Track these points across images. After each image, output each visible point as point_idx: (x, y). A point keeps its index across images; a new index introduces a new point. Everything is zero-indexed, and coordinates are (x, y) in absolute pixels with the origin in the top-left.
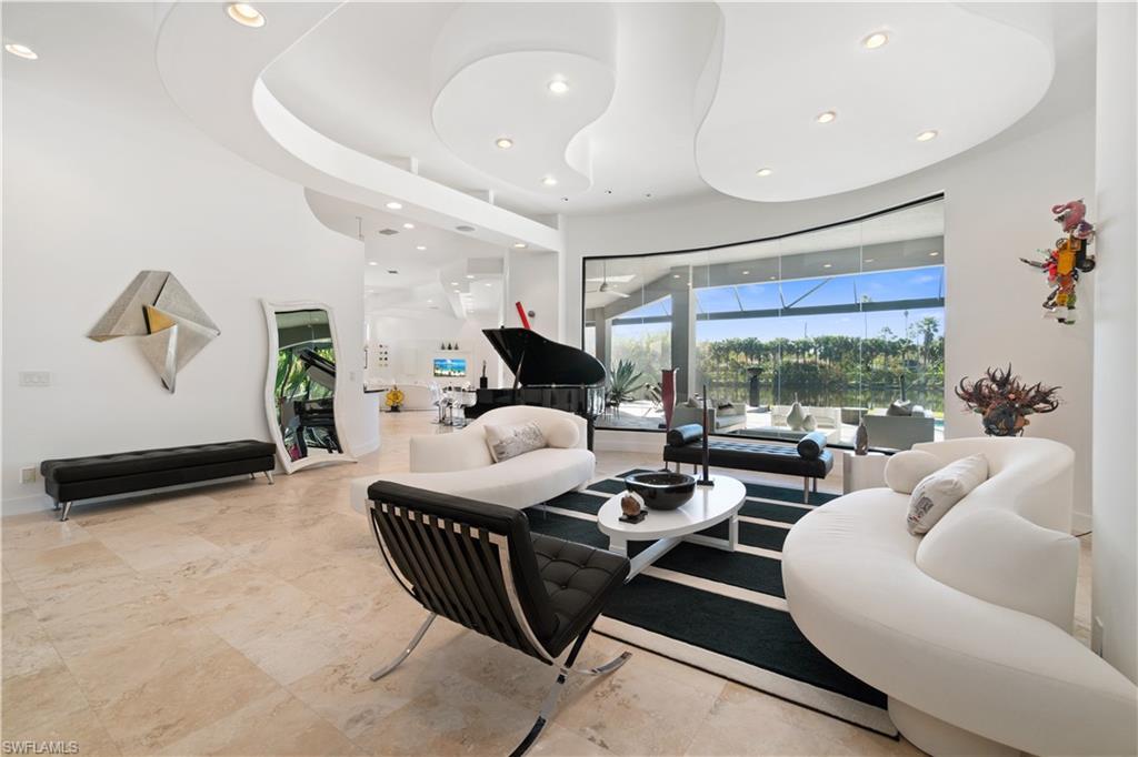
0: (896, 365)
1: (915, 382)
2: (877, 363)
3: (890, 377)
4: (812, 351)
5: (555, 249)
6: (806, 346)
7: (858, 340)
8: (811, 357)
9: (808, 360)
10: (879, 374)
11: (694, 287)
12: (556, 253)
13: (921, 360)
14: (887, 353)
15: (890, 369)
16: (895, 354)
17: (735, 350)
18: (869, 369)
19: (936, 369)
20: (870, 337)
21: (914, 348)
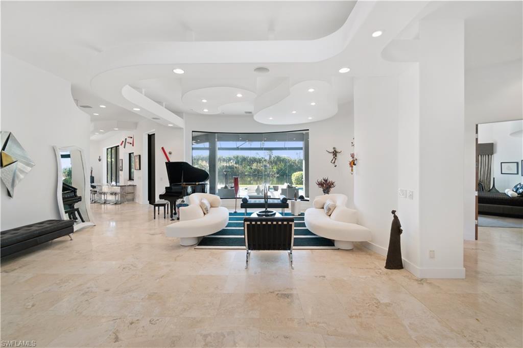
0: (260, 167)
1: (266, 173)
2: (254, 166)
3: (259, 171)
4: (232, 161)
5: (182, 127)
6: (230, 159)
7: (248, 157)
8: (232, 163)
9: (231, 165)
10: (255, 170)
11: (218, 141)
12: (182, 128)
13: (268, 165)
14: (257, 163)
15: (259, 168)
16: (260, 163)
17: (202, 160)
18: (251, 168)
19: (272, 168)
20: (252, 156)
21: (265, 160)
